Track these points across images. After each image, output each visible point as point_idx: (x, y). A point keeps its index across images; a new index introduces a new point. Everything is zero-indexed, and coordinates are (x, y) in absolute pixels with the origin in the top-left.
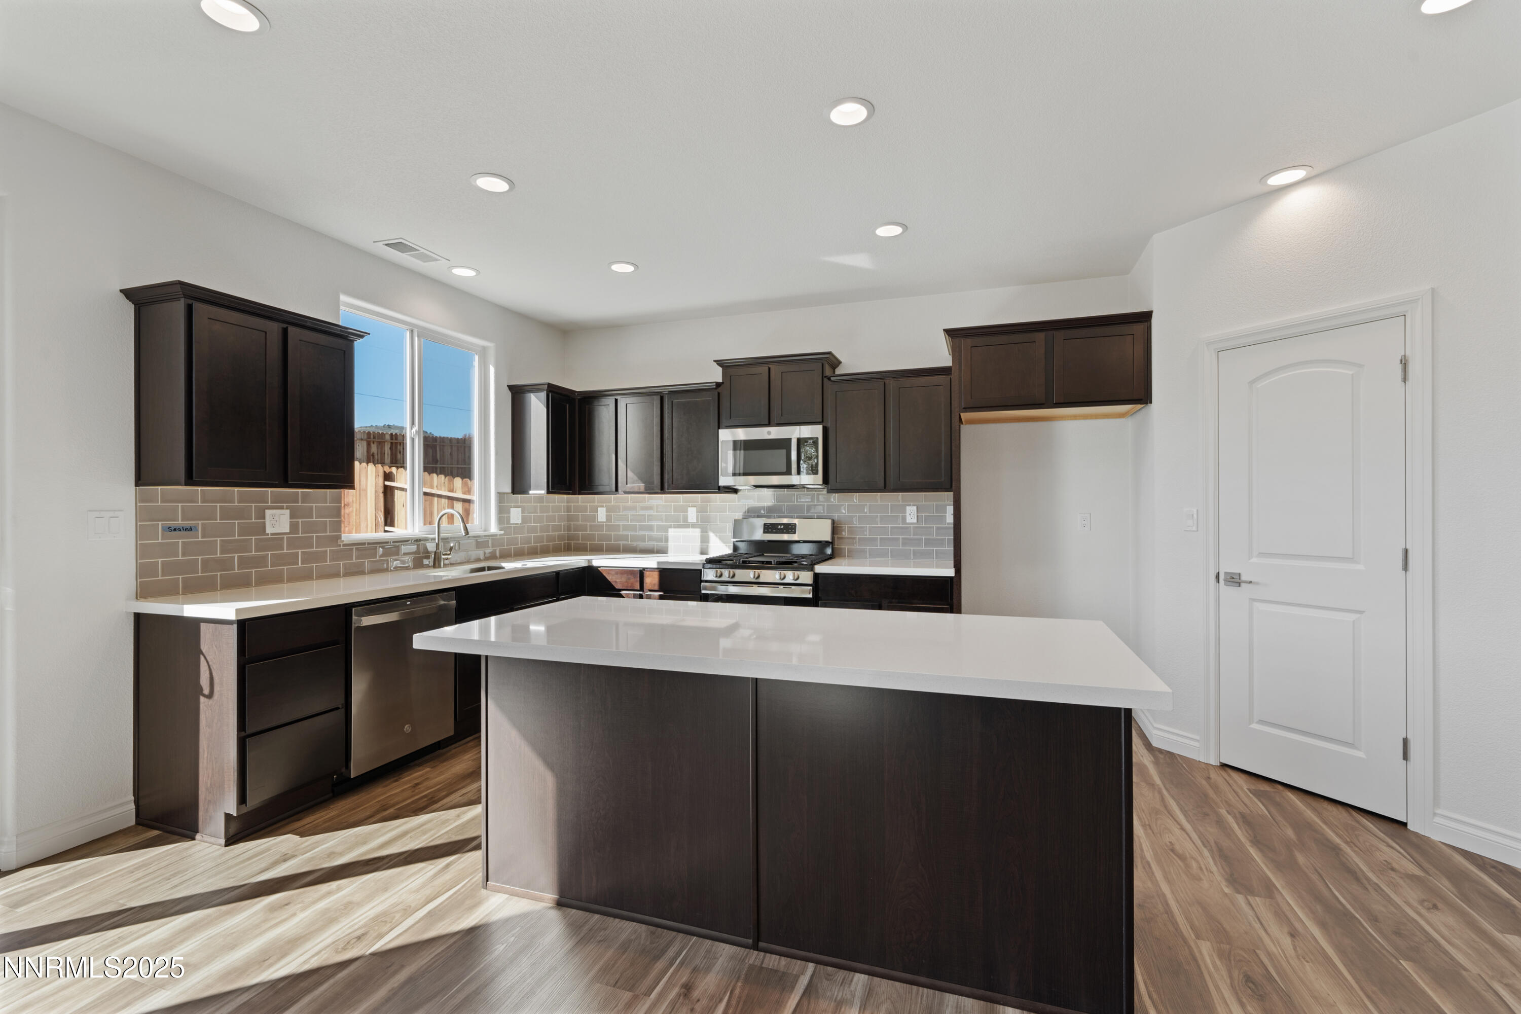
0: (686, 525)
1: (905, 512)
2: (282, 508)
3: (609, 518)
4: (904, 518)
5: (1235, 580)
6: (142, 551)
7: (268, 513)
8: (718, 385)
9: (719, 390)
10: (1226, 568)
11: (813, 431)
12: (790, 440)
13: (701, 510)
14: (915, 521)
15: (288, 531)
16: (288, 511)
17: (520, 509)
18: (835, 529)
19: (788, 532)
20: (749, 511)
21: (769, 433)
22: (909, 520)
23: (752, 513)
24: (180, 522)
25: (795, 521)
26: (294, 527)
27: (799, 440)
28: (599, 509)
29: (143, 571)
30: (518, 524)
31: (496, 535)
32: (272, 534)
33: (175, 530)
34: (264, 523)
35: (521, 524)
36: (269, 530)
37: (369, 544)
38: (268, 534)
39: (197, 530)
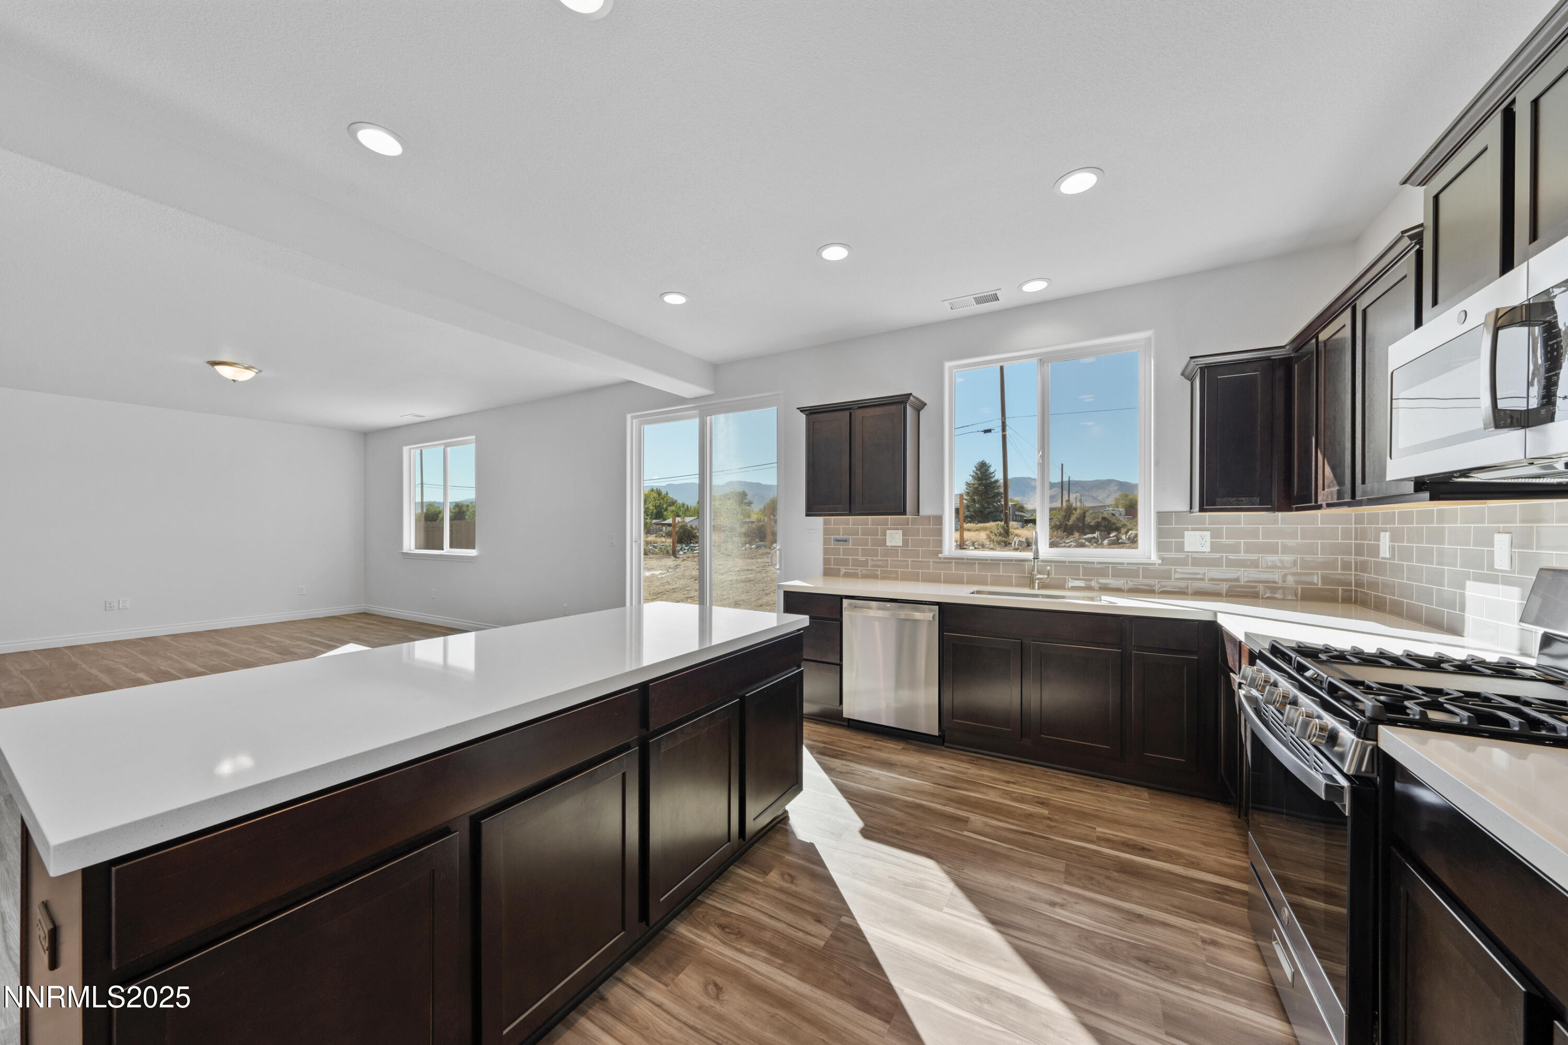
0: (1493, 574)
2: (897, 529)
3: (1392, 552)
6: (826, 551)
7: (888, 532)
15: (901, 545)
16: (901, 531)
17: (1208, 534)
24: (841, 537)
26: (905, 542)
29: (826, 561)
30: (1205, 552)
31: (1154, 564)
32: (891, 546)
33: (839, 541)
34: (886, 538)
35: (1208, 552)
36: (888, 544)
37: (967, 559)
38: (888, 546)
39: (849, 542)
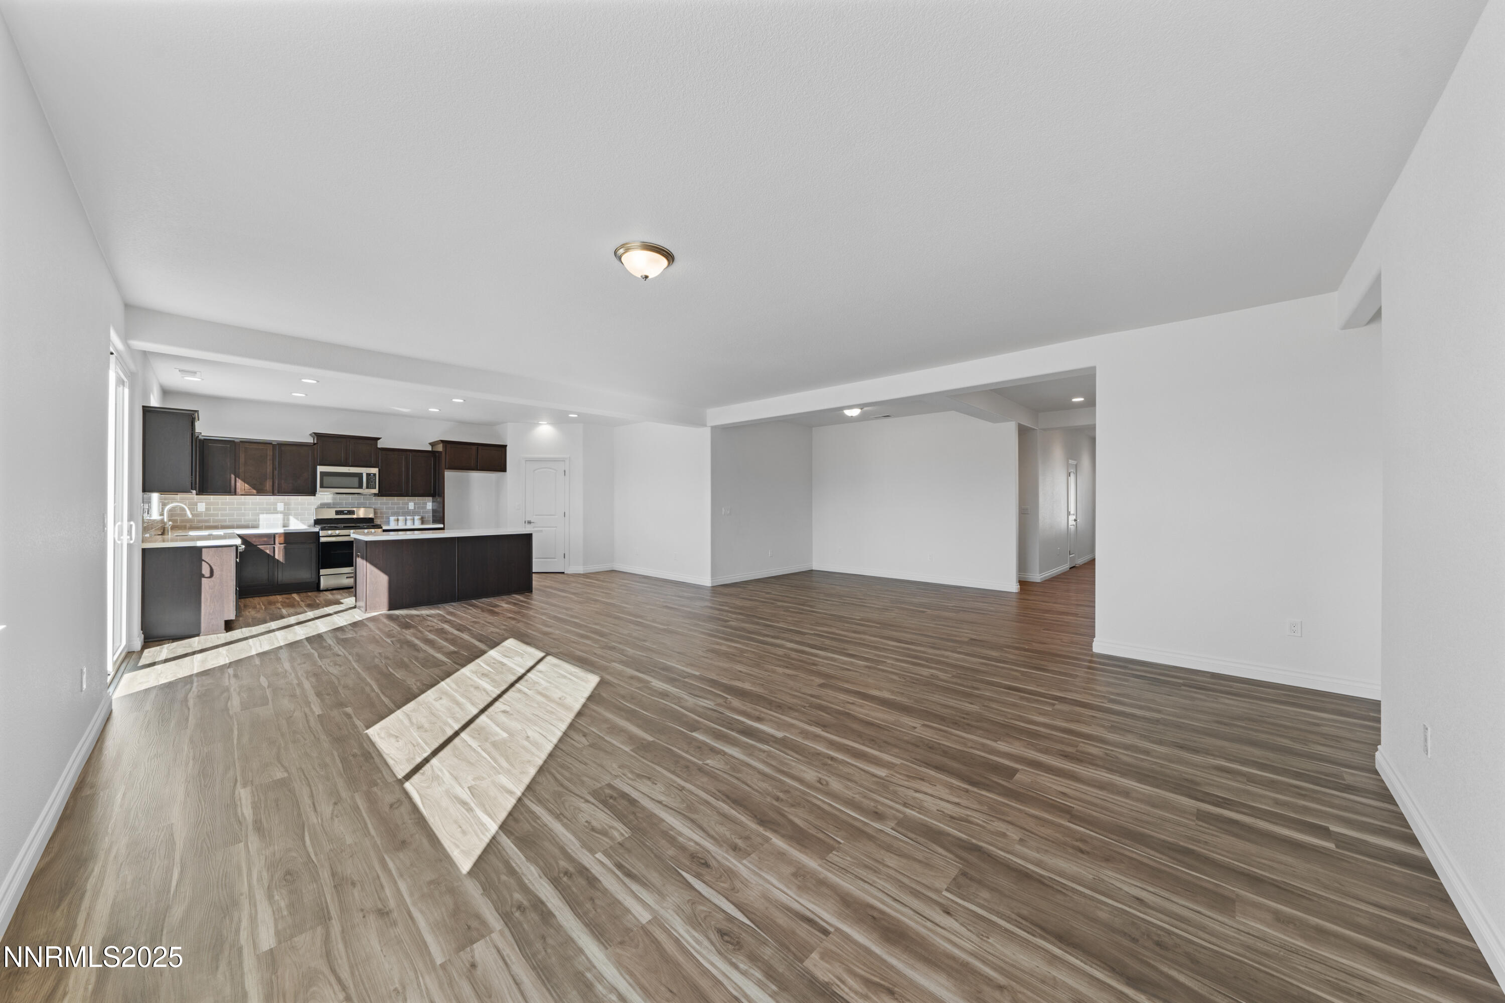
0: (275, 511)
1: (408, 505)
3: (207, 509)
4: (408, 507)
5: (530, 522)
8: (314, 444)
9: (315, 446)
10: (528, 519)
11: (375, 471)
12: (362, 474)
13: (286, 504)
14: (413, 508)
18: (375, 513)
19: (350, 514)
20: (321, 504)
21: (349, 470)
22: (410, 508)
23: (323, 506)
25: (355, 509)
27: (367, 474)
28: (199, 504)
